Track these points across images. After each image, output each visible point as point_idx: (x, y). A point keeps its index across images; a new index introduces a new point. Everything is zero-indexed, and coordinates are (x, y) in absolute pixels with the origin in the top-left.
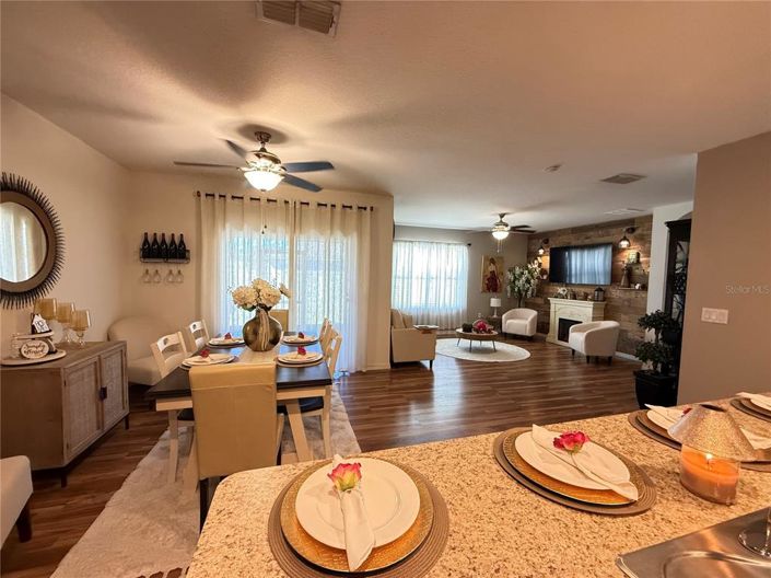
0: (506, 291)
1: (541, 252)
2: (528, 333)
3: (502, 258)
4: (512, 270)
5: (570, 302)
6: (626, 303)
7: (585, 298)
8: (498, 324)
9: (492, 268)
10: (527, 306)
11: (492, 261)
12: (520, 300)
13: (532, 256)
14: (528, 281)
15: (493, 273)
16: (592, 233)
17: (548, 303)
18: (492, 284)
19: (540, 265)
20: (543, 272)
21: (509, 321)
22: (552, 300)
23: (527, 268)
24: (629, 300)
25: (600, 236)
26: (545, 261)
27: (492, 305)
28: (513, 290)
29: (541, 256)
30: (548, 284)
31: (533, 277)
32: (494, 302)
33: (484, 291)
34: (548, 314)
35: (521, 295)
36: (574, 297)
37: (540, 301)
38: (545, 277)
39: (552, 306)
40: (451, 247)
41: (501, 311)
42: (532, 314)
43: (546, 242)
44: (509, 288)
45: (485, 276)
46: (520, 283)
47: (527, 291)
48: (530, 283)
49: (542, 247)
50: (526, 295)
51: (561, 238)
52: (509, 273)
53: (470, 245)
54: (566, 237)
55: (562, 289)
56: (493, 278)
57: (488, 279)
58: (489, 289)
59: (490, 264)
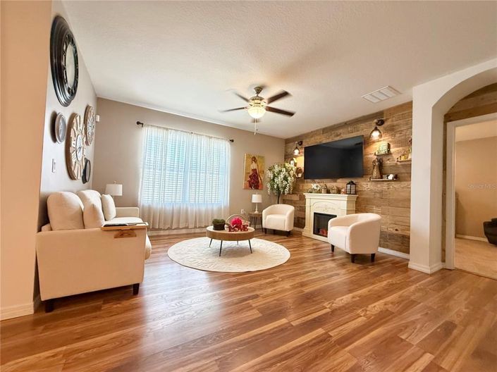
0: (267, 188)
1: (296, 152)
3: (262, 158)
4: (271, 169)
5: (324, 196)
6: (378, 195)
7: (339, 192)
9: (254, 166)
10: (284, 202)
11: (254, 159)
12: (280, 196)
13: (288, 157)
14: (285, 178)
15: (254, 170)
16: (341, 131)
17: (303, 198)
18: (254, 182)
19: (295, 165)
20: (298, 171)
21: (268, 217)
22: (307, 196)
23: (285, 167)
24: (381, 192)
25: (349, 132)
26: (300, 161)
27: (253, 201)
28: (272, 188)
29: (296, 157)
30: (303, 182)
31: (290, 175)
32: (256, 198)
33: (246, 188)
35: (279, 191)
36: (328, 191)
37: (295, 198)
38: (300, 175)
39: (308, 201)
40: (213, 140)
41: (261, 207)
42: (289, 209)
43: (301, 143)
44: (269, 185)
45: (247, 173)
46: (278, 180)
47: (285, 188)
48: (287, 181)
49: (297, 148)
50: (284, 191)
51: (313, 139)
52: (269, 171)
53: (233, 141)
54: (318, 137)
55: (315, 185)
56: (254, 176)
57: (250, 177)
58: (251, 186)
59: (252, 163)
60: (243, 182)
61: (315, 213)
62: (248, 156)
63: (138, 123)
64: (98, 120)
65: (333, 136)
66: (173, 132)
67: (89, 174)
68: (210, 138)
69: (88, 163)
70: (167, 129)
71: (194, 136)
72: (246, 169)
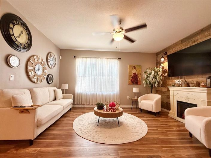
1: (162, 60)
2: (154, 110)
3: (140, 66)
4: (146, 72)
5: (185, 89)
7: (198, 85)
8: (136, 102)
9: (134, 71)
10: (157, 92)
11: (134, 67)
12: (152, 88)
13: (158, 64)
14: (155, 77)
15: (135, 74)
16: (198, 37)
17: (168, 90)
18: (135, 80)
19: (163, 68)
20: (164, 72)
21: (142, 101)
22: (171, 88)
23: (154, 70)
25: (206, 36)
26: (165, 65)
27: (134, 92)
28: (147, 84)
29: (163, 63)
30: (169, 79)
31: (157, 74)
32: (135, 90)
33: (130, 84)
34: (169, 97)
35: (152, 86)
36: (188, 85)
37: (164, 89)
38: (166, 74)
39: (171, 92)
41: (139, 95)
42: (157, 97)
43: (166, 53)
44: (144, 82)
46: (150, 79)
47: (155, 83)
48: (156, 78)
49: (163, 57)
50: (155, 85)
51: (174, 48)
52: (144, 74)
53: (120, 59)
54: (178, 46)
55: (178, 80)
56: (135, 77)
57: (132, 77)
58: (133, 83)
59: (133, 69)
60: (127, 80)
61: (177, 101)
62: (130, 66)
63: (75, 57)
64: (61, 58)
65: (191, 42)
66: (89, 58)
67: (52, 80)
68: (108, 59)
69: (50, 76)
70: (86, 58)
71: (99, 59)
72: (129, 73)
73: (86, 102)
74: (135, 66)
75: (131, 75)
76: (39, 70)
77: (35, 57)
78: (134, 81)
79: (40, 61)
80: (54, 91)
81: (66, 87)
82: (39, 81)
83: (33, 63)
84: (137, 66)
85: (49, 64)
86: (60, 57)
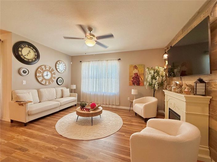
1: (166, 56)
2: (143, 116)
3: (143, 65)
9: (136, 71)
11: (136, 67)
15: (136, 74)
16: (195, 23)
17: (164, 94)
21: (136, 104)
32: (134, 92)
33: (130, 85)
53: (120, 59)
54: (180, 38)
56: (136, 77)
57: (133, 78)
58: (134, 84)
59: (134, 69)
60: (128, 81)
61: (169, 109)
62: (131, 66)
63: (80, 62)
66: (92, 62)
67: (62, 82)
68: (107, 60)
69: (60, 79)
70: (89, 61)
71: (100, 62)
72: (130, 74)
73: (90, 100)
74: (137, 65)
75: (132, 76)
76: (47, 75)
77: (43, 66)
78: (135, 82)
79: (47, 69)
80: (62, 90)
81: (74, 87)
82: (47, 84)
83: (41, 71)
84: (139, 65)
85: (58, 70)
86: (71, 63)
